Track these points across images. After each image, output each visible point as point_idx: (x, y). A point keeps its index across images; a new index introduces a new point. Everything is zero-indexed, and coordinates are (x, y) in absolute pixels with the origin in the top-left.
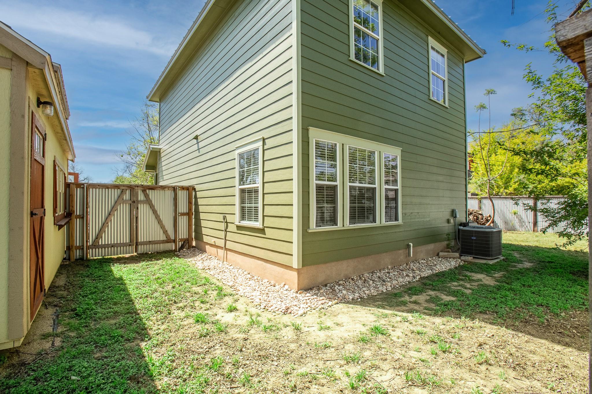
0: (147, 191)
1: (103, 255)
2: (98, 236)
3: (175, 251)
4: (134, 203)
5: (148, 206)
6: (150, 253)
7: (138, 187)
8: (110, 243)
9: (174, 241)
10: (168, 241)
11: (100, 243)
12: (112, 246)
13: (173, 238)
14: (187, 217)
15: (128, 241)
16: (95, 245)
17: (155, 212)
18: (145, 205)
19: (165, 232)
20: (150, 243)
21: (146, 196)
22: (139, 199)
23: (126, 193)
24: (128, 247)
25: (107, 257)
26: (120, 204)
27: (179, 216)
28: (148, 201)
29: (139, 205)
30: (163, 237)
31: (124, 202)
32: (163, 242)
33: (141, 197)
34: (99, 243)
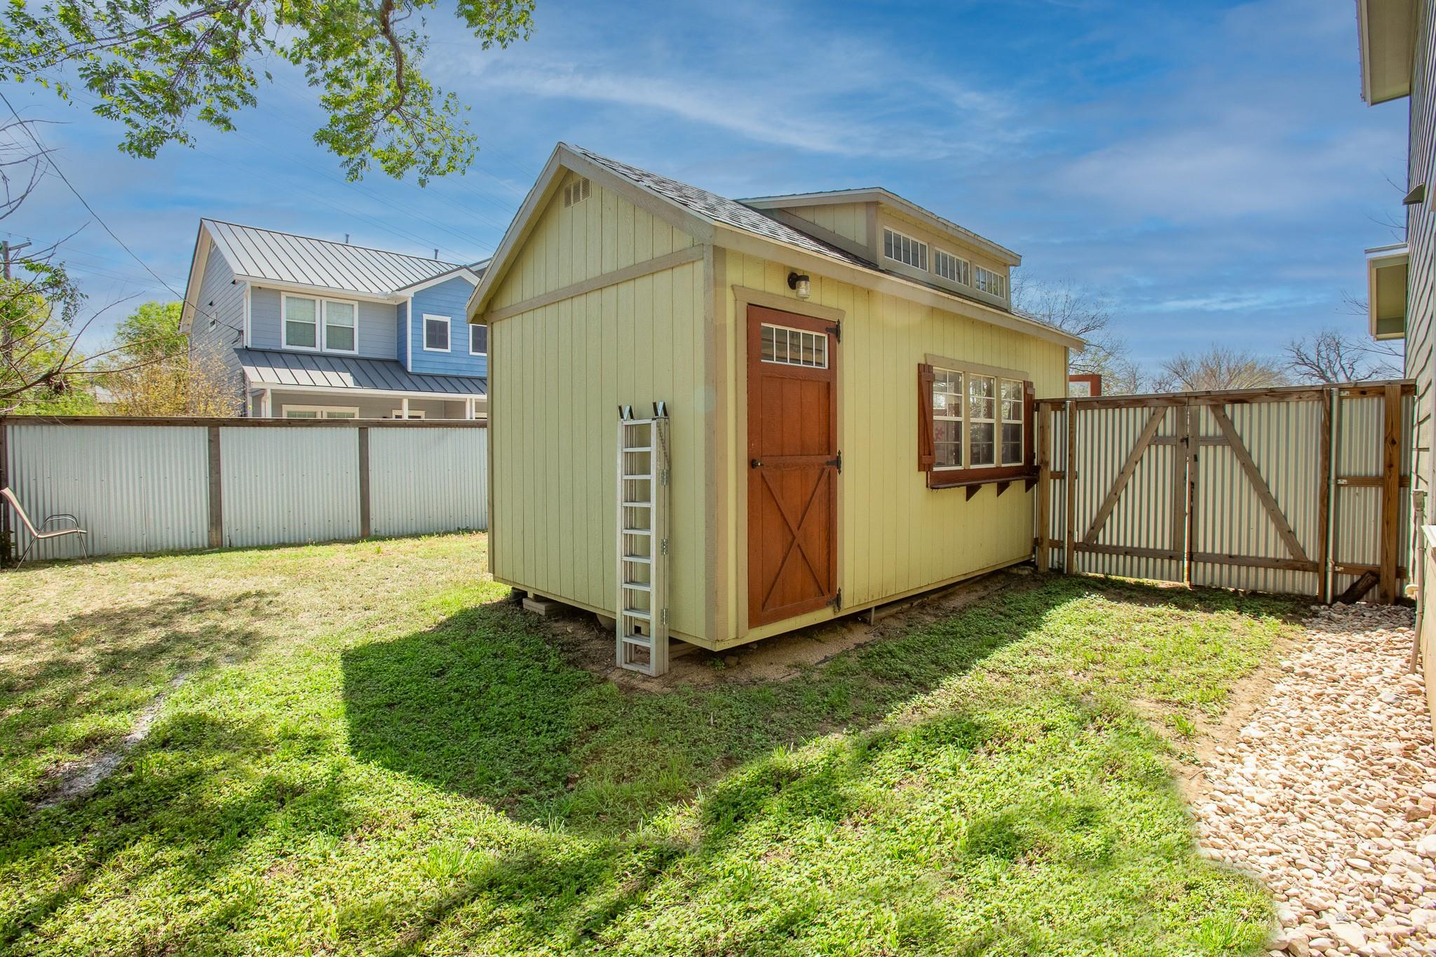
0: (1228, 408)
1: (1107, 571)
2: (1098, 524)
3: (1320, 600)
4: (1186, 443)
5: (1228, 449)
6: (1232, 589)
7: (1196, 397)
8: (1122, 544)
9: (1317, 568)
10: (1298, 564)
11: (1101, 542)
12: (1126, 553)
13: (1312, 554)
14: (1380, 490)
15: (1167, 547)
16: (1089, 545)
17: (1251, 471)
18: (1219, 448)
19: (1288, 535)
20: (1231, 559)
21: (1226, 423)
22: (1202, 432)
23: (1164, 417)
24: (1166, 561)
25: (1114, 577)
26: (1149, 446)
27: (1338, 486)
28: (1230, 439)
29: (1202, 449)
30: (1276, 549)
31: (1158, 440)
32: (1276, 564)
33: (1208, 424)
34: (1097, 539)
